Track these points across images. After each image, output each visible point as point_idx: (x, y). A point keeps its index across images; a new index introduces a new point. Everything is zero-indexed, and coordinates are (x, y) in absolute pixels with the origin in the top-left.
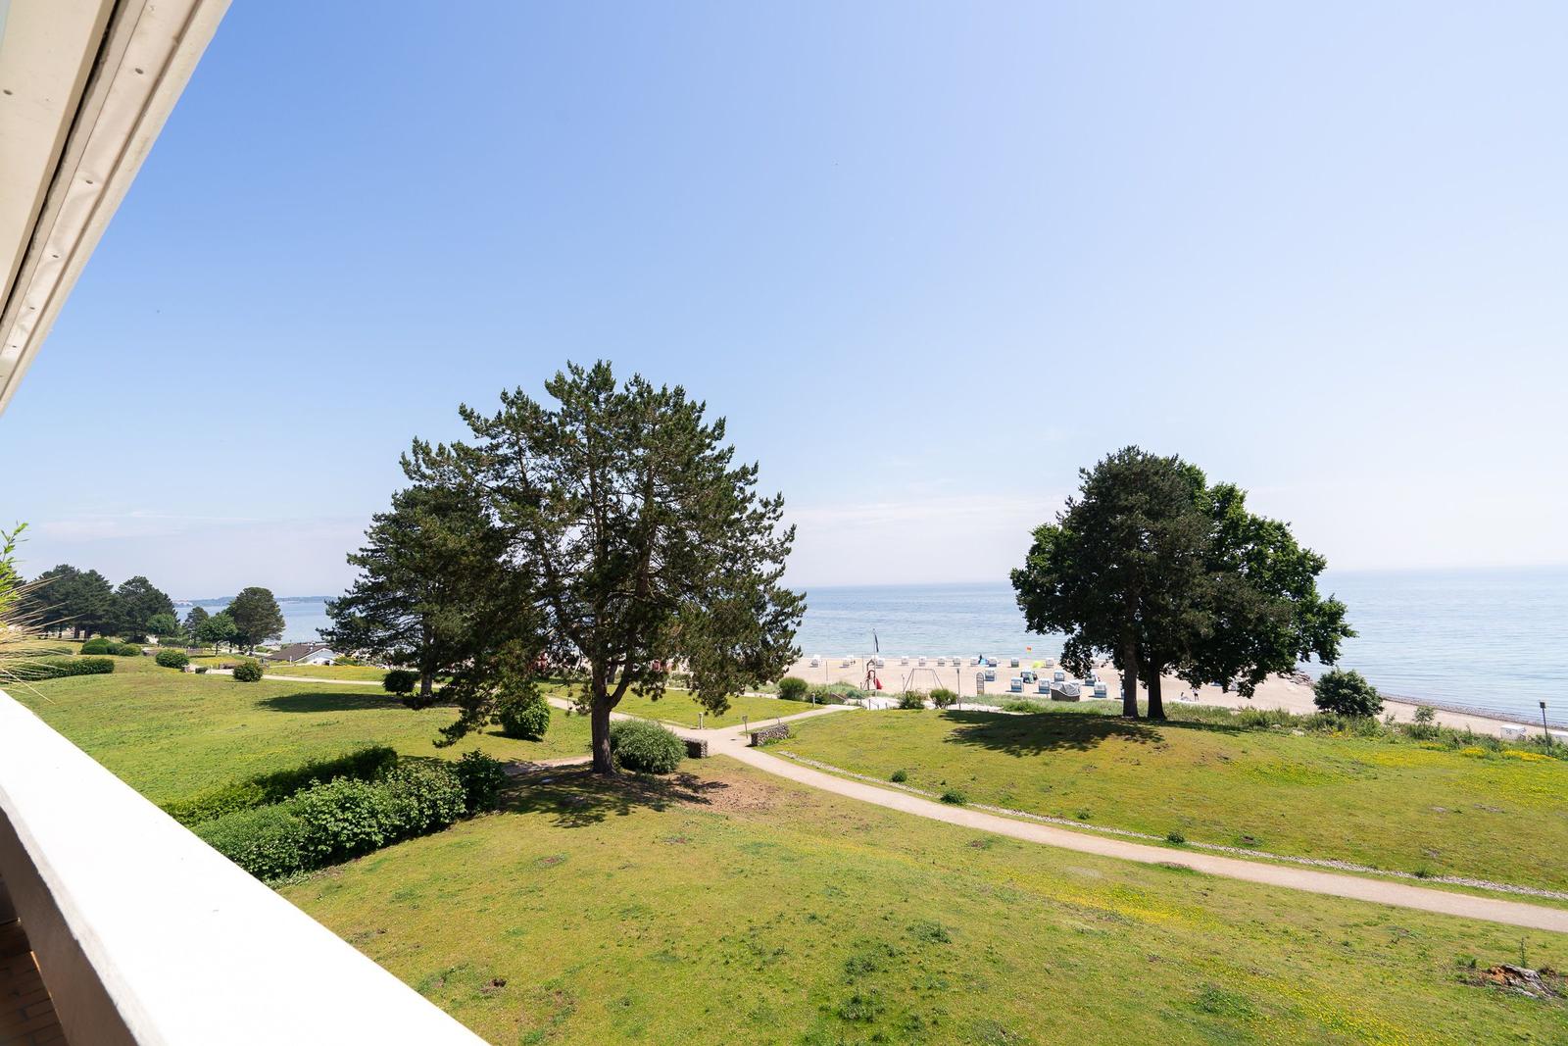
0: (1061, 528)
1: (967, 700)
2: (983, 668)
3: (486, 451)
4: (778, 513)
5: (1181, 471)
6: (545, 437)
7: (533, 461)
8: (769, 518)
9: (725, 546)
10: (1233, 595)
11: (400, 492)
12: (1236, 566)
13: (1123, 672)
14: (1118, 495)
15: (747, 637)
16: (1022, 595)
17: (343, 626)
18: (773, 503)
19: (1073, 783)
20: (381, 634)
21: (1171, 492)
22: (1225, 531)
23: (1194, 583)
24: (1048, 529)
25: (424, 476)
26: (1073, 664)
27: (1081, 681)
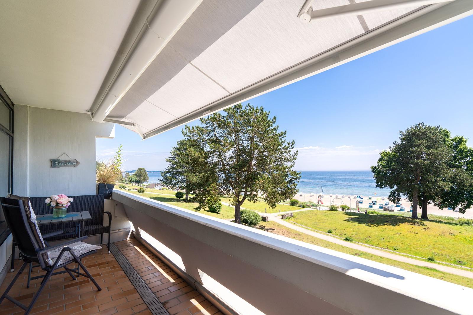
0: (391, 152)
1: (353, 209)
2: (359, 199)
3: (205, 128)
4: (293, 146)
5: (441, 132)
6: (222, 124)
7: (218, 131)
8: (290, 148)
9: (276, 157)
10: (460, 177)
11: (179, 141)
12: (461, 167)
13: (412, 202)
14: (414, 141)
15: (283, 185)
16: (375, 175)
17: (165, 179)
18: (291, 143)
19: (392, 238)
20: (175, 181)
21: (436, 139)
22: (458, 153)
23: (443, 172)
24: (386, 152)
25: (188, 136)
26: (393, 199)
27: (395, 205)
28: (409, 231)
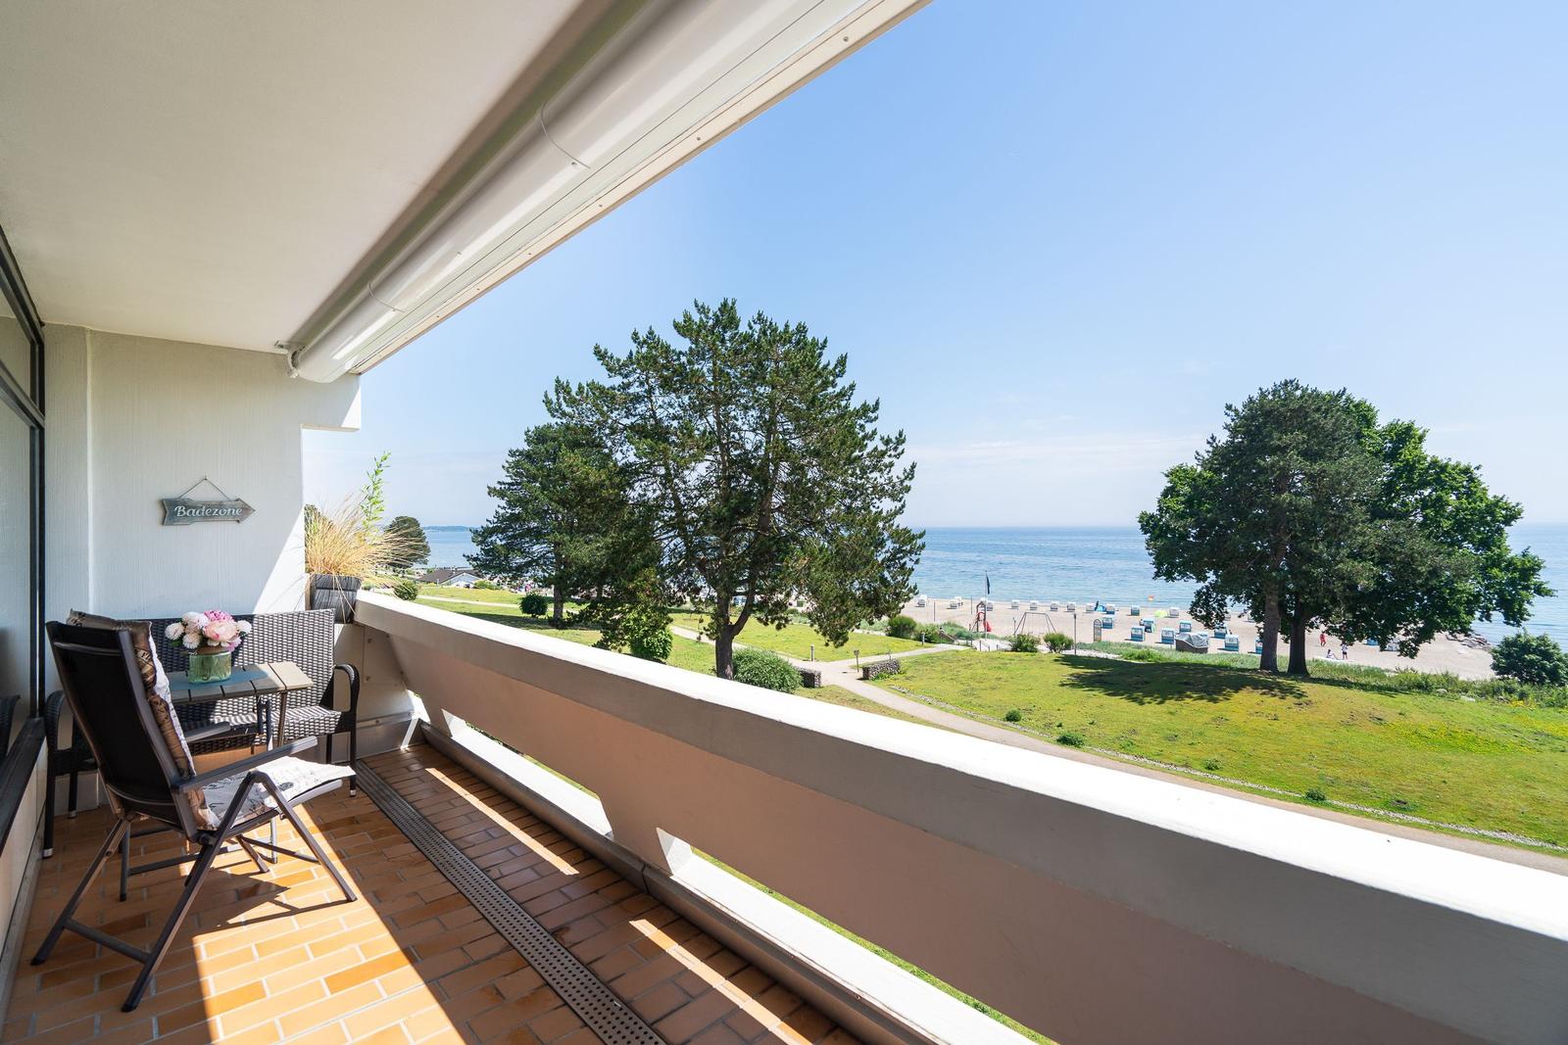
0: (1199, 469)
1: (1083, 646)
2: (1099, 615)
3: (619, 390)
4: (899, 450)
5: (1348, 408)
6: (675, 377)
7: (661, 399)
8: (890, 456)
9: (845, 483)
10: (1402, 545)
11: (532, 429)
12: (1407, 514)
13: (1261, 625)
14: (1270, 436)
15: (868, 573)
16: (1151, 540)
17: (487, 552)
18: (894, 440)
19: (1201, 734)
20: (519, 560)
21: (1334, 431)
22: (1397, 474)
23: (1354, 532)
24: (1184, 471)
25: (564, 414)
26: (1204, 613)
27: (1210, 633)
28: (1252, 711)
